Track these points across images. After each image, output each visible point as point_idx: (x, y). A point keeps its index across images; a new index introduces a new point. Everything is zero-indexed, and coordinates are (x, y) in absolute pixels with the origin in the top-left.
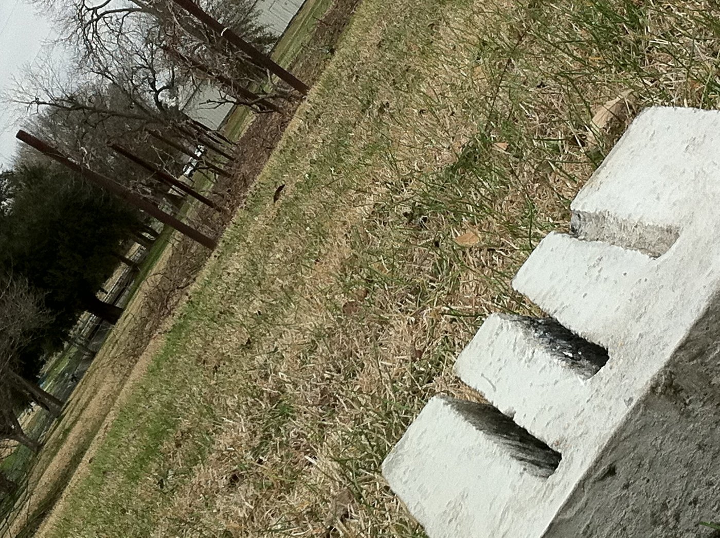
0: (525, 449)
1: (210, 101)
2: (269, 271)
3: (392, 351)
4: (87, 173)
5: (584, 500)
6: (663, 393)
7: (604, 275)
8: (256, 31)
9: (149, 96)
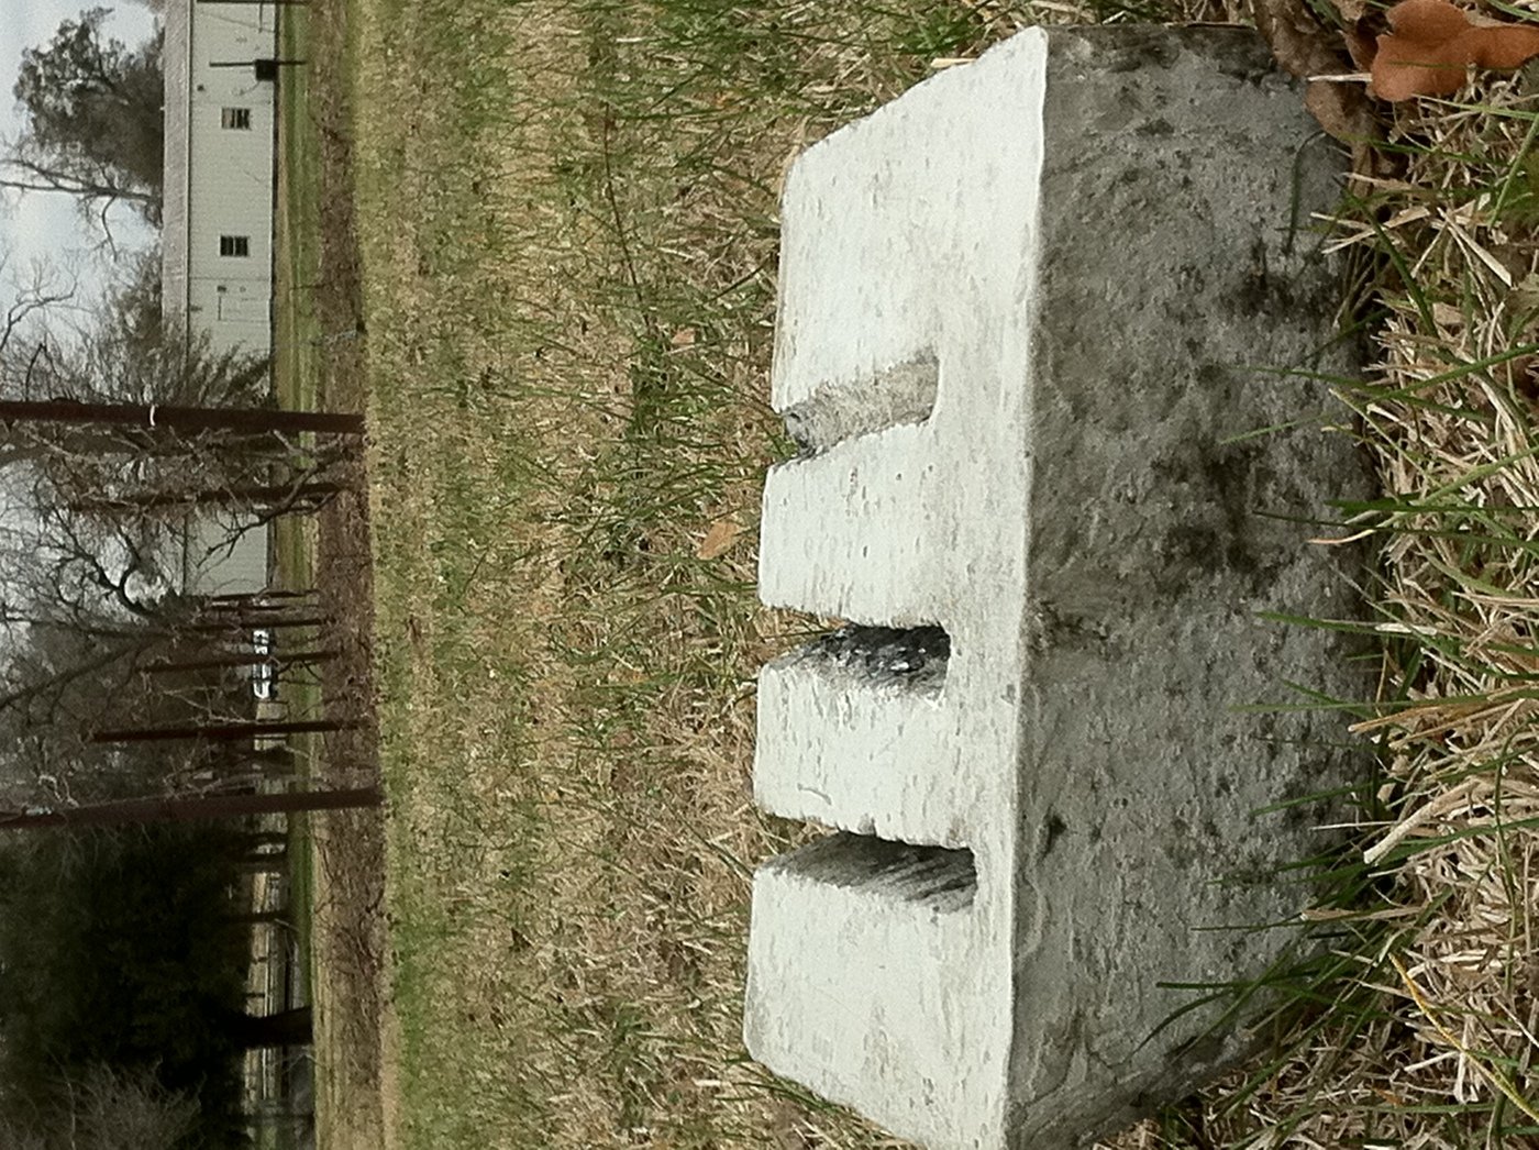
0: (930, 870)
1: (211, 550)
2: (478, 786)
3: (724, 808)
4: (75, 817)
5: (1040, 901)
6: (1055, 643)
7: (872, 498)
8: (222, 370)
9: (111, 605)
